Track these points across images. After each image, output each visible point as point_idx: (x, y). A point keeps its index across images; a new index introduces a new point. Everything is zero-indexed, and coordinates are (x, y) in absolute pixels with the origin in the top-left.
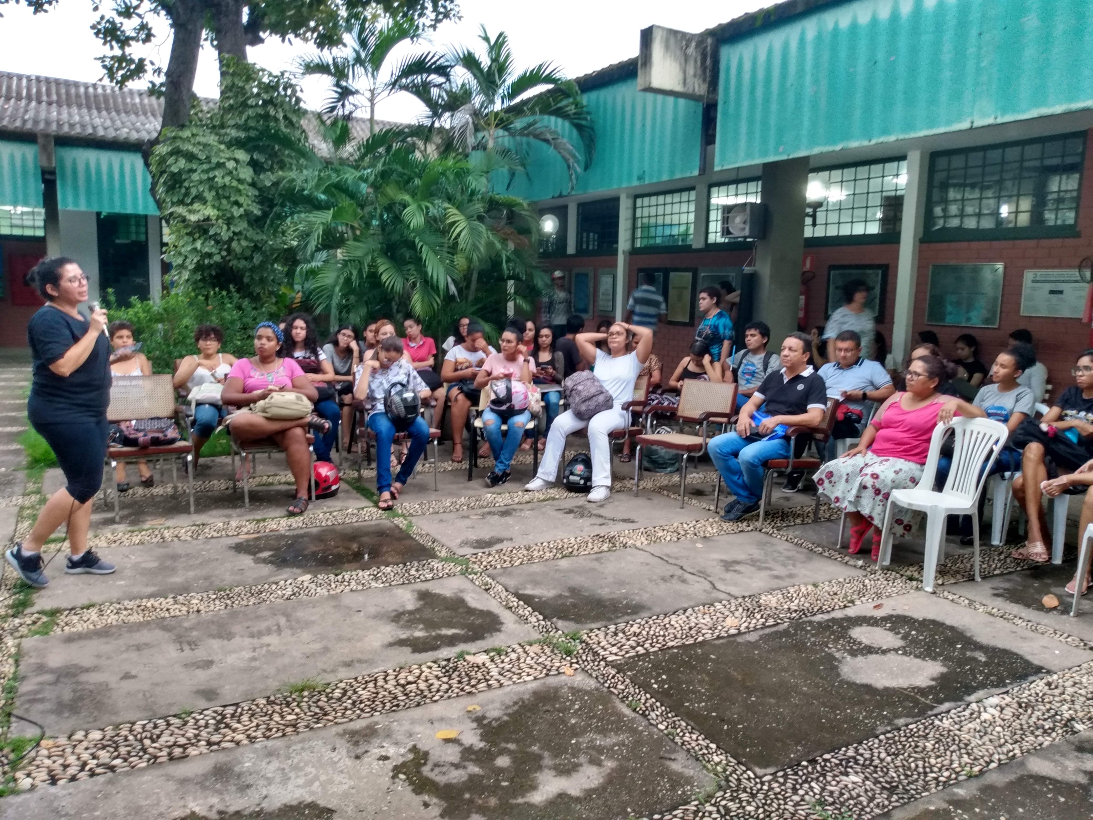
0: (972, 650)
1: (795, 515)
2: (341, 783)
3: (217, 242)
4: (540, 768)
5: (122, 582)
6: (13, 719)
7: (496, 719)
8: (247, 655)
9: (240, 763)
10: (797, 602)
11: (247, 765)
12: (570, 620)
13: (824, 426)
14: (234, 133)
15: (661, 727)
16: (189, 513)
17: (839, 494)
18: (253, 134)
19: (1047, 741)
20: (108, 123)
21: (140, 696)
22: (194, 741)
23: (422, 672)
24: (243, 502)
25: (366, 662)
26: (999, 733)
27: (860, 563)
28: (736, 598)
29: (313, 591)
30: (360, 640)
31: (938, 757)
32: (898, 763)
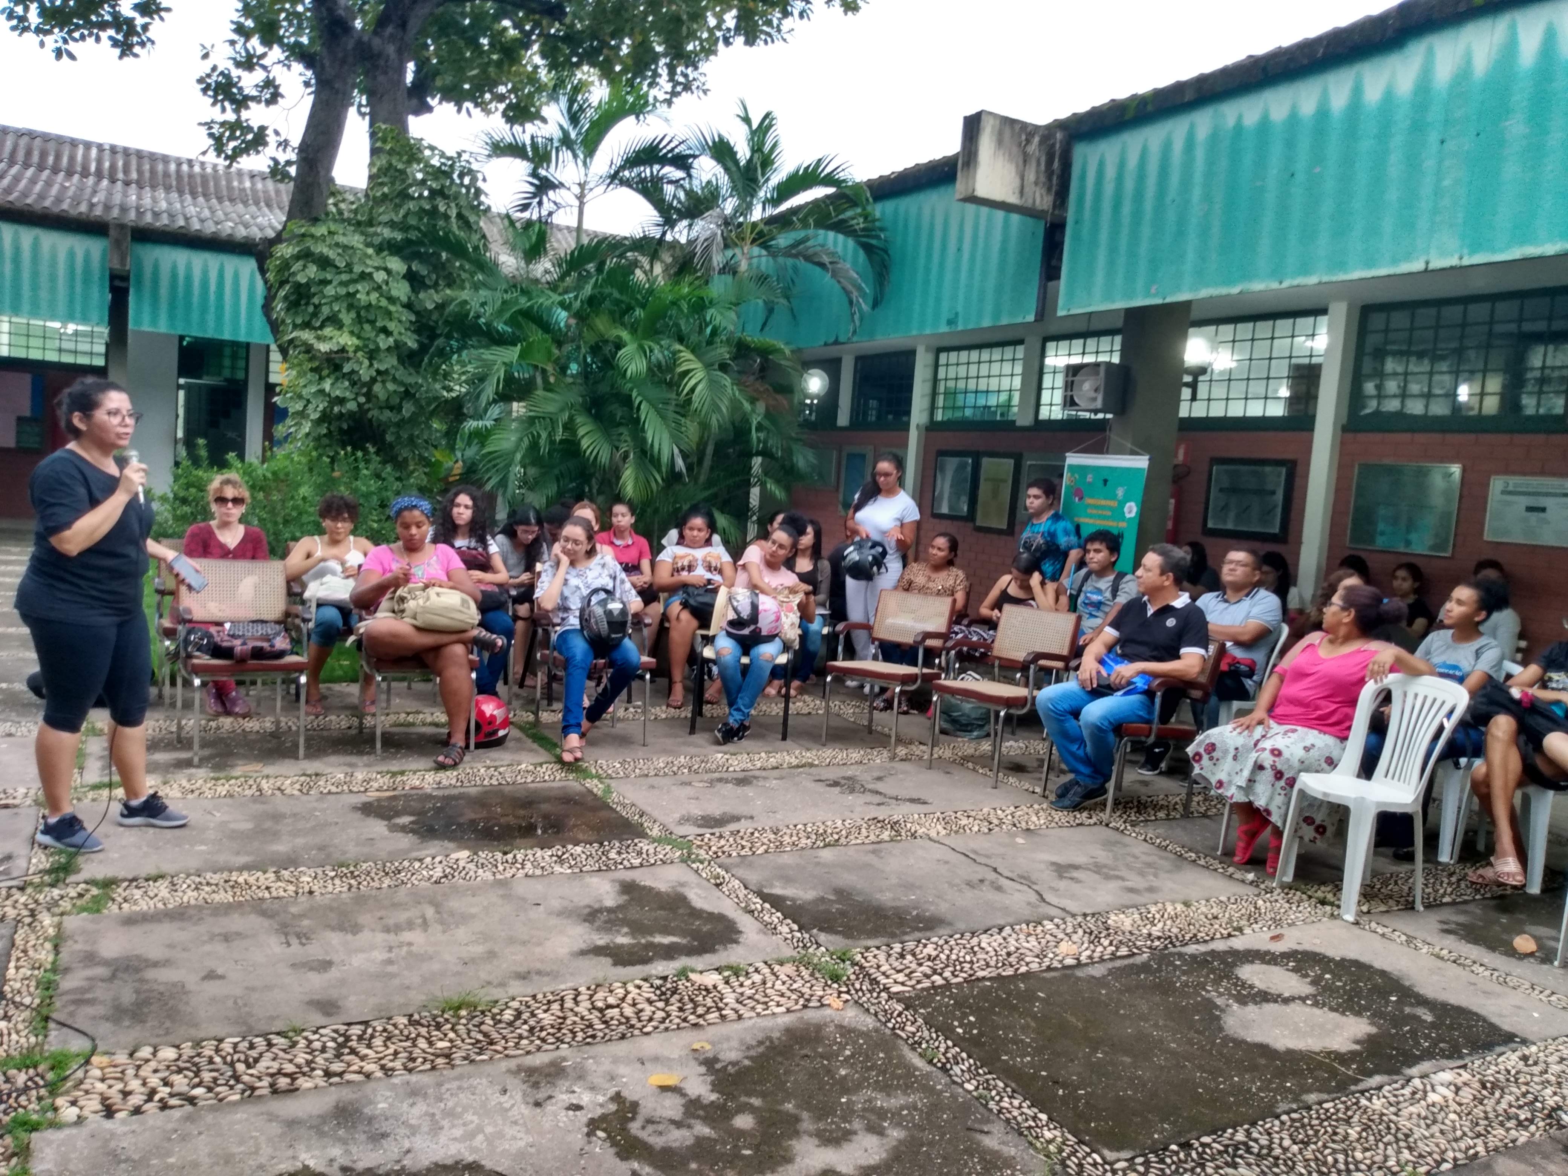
0: (1412, 1005)
1: (1157, 807)
2: (514, 1138)
3: (353, 384)
4: (797, 1134)
5: (203, 848)
6: (52, 1025)
7: (734, 1064)
8: (379, 955)
9: (371, 1102)
10: (1160, 925)
11: (381, 1106)
12: (837, 933)
13: (1203, 679)
14: (387, 233)
15: (968, 1086)
16: (297, 758)
17: (1223, 776)
18: (413, 235)
19: (1523, 1137)
20: (206, 213)
21: (230, 1003)
22: (306, 1069)
23: (627, 993)
24: (373, 746)
25: (548, 974)
26: (1453, 1122)
27: (1251, 876)
28: (1074, 916)
29: (472, 873)
30: (540, 944)
31: (1366, 1150)
32: (1309, 1155)
